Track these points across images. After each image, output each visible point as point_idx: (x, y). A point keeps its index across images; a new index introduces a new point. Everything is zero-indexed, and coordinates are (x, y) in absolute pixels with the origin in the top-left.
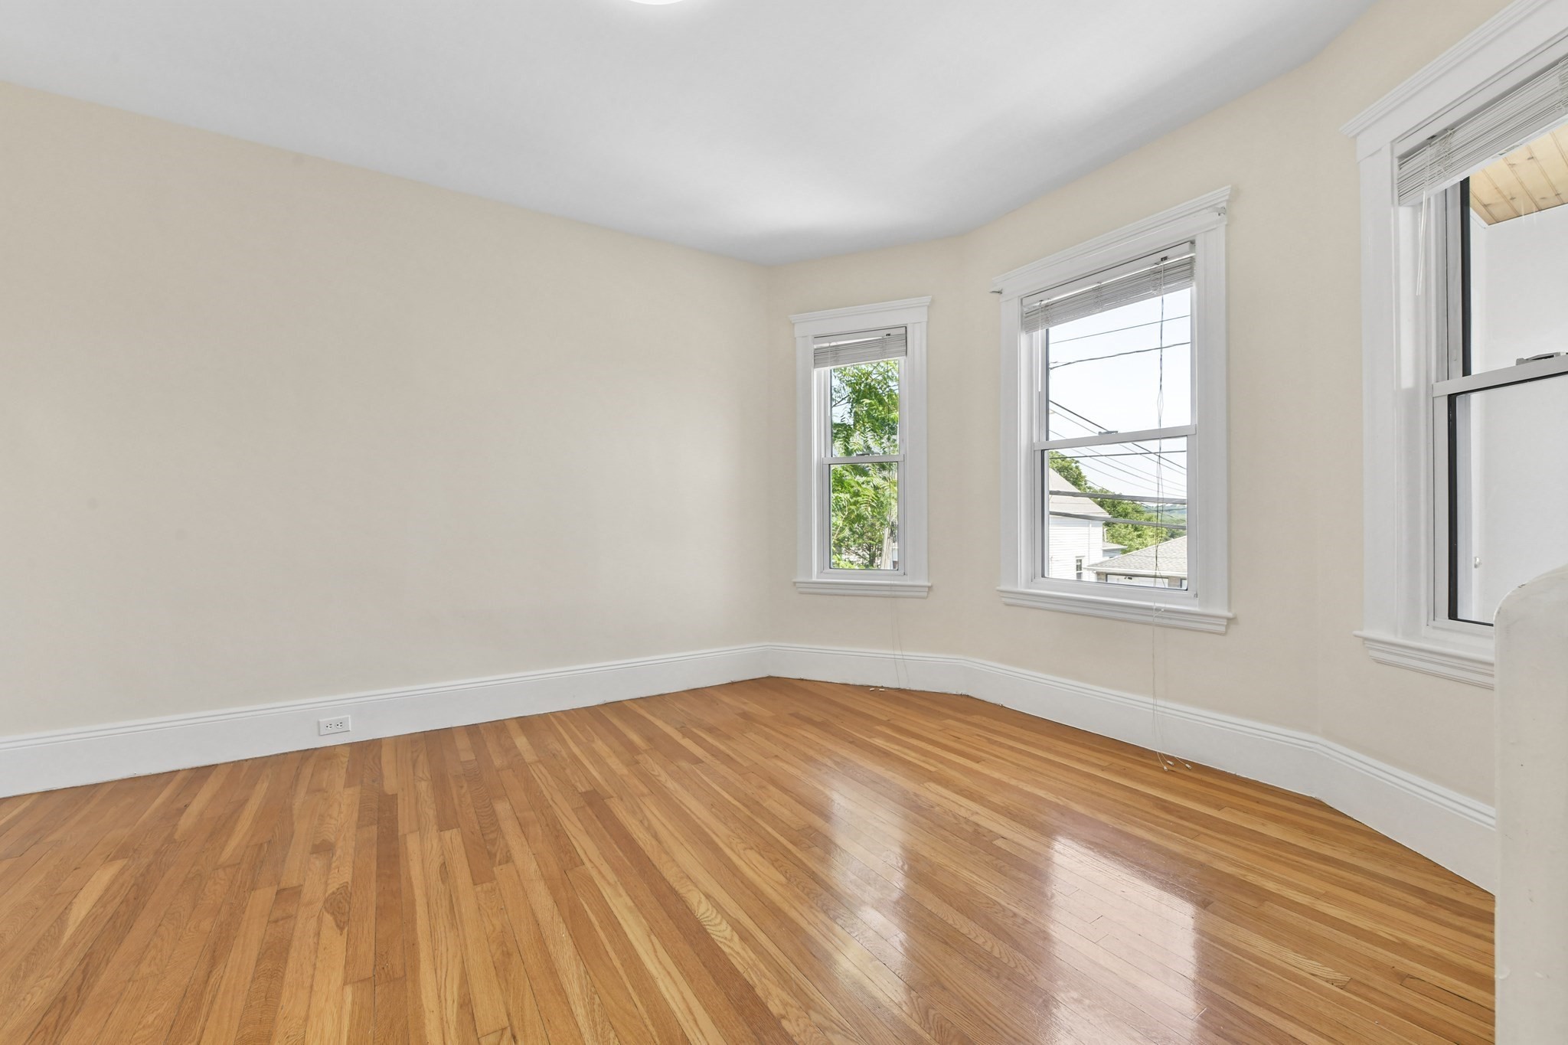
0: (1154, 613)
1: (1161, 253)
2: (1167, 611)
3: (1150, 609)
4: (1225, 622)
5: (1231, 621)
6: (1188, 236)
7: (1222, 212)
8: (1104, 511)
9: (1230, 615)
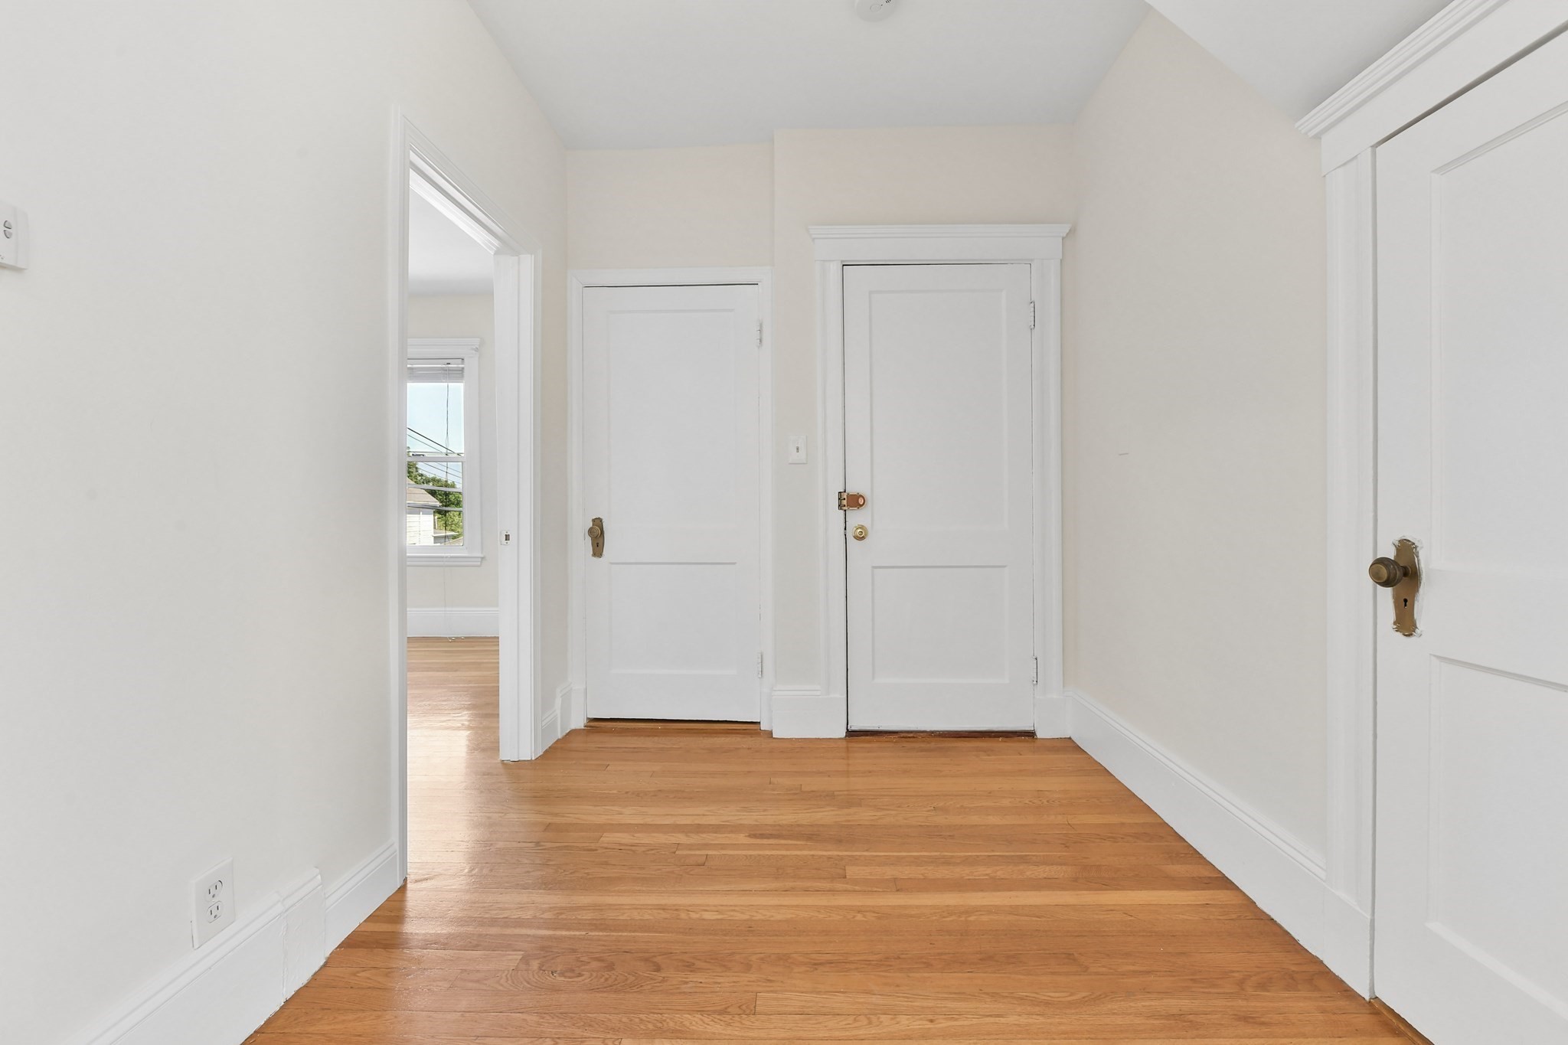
0: (445, 559)
1: (448, 360)
2: (452, 557)
3: (442, 557)
4: (480, 560)
5: (483, 558)
6: (461, 356)
7: (477, 350)
8: (435, 500)
9: (482, 556)
